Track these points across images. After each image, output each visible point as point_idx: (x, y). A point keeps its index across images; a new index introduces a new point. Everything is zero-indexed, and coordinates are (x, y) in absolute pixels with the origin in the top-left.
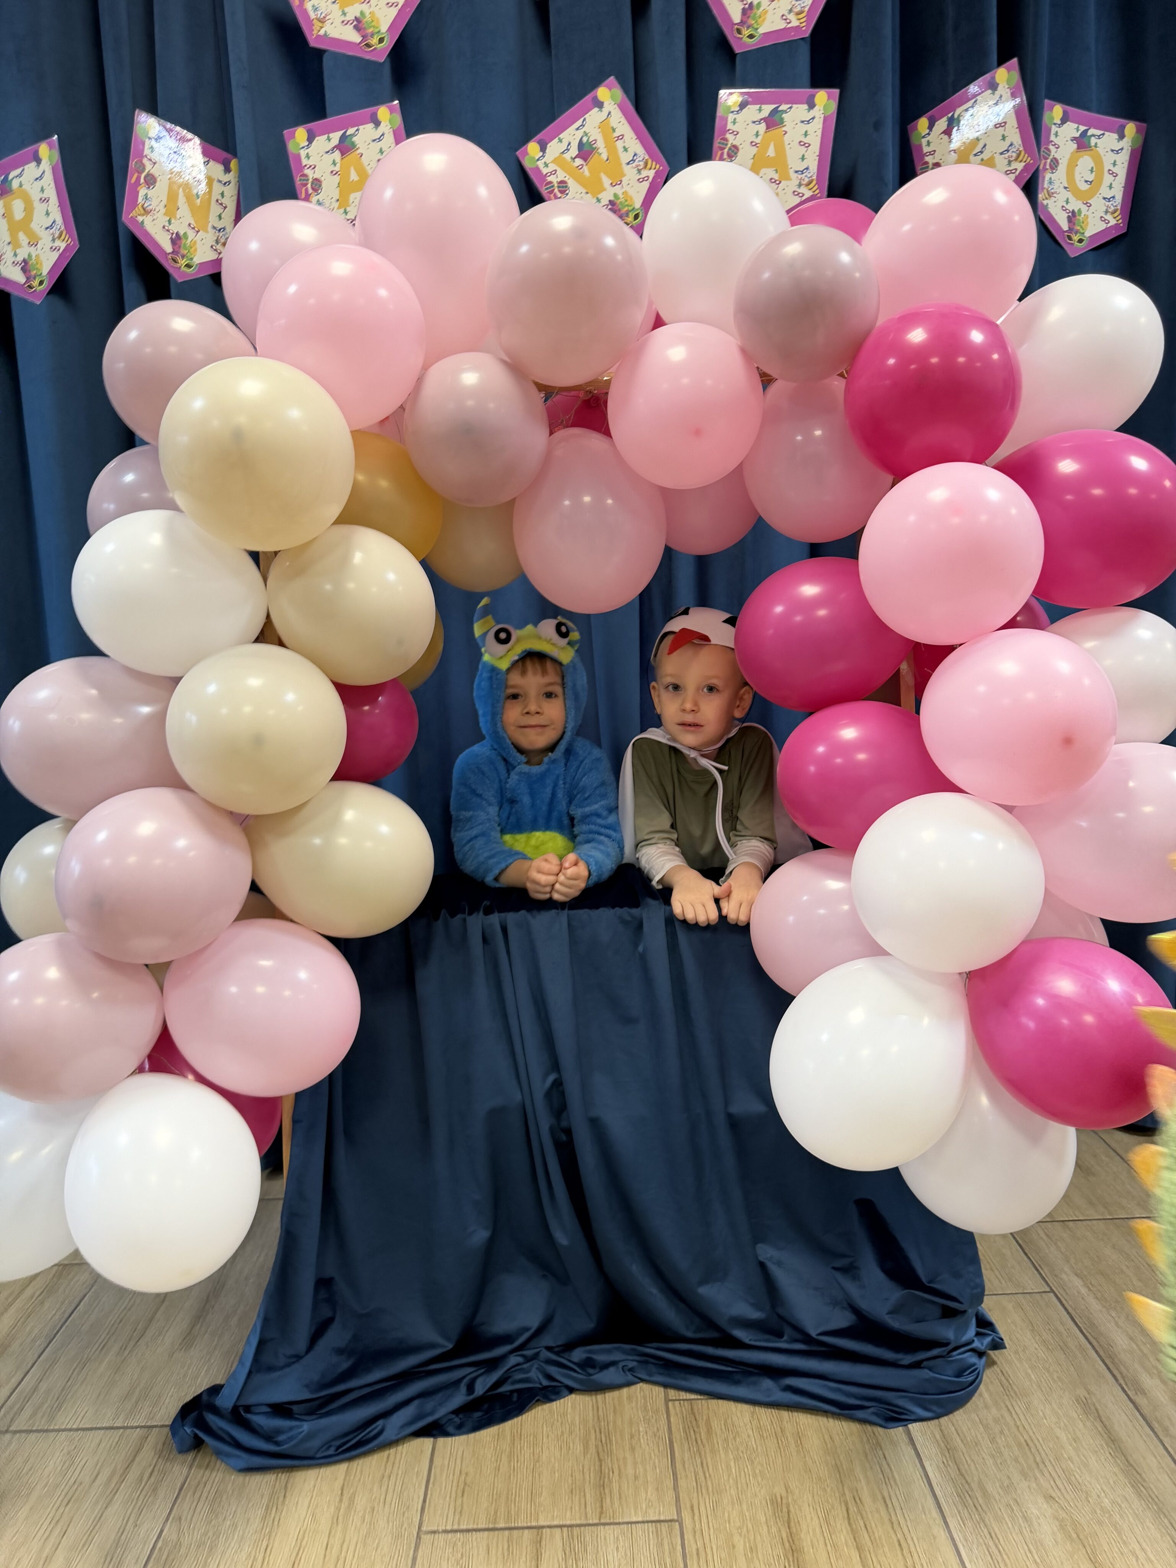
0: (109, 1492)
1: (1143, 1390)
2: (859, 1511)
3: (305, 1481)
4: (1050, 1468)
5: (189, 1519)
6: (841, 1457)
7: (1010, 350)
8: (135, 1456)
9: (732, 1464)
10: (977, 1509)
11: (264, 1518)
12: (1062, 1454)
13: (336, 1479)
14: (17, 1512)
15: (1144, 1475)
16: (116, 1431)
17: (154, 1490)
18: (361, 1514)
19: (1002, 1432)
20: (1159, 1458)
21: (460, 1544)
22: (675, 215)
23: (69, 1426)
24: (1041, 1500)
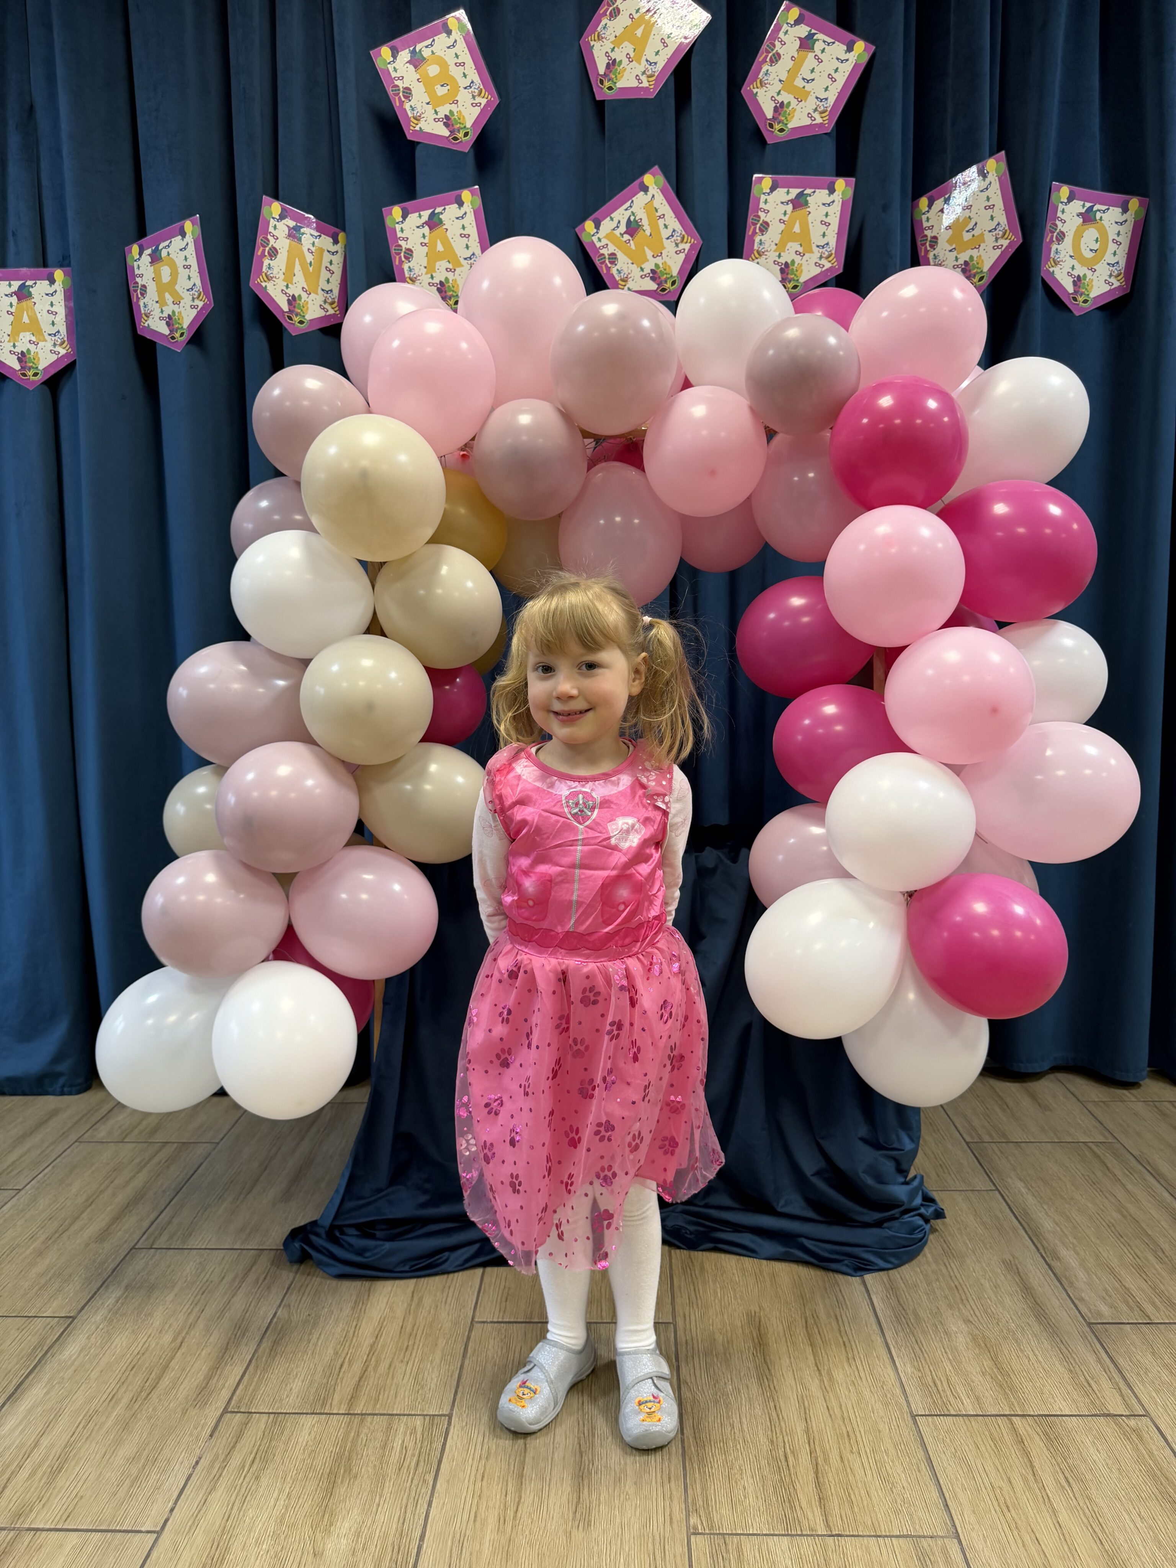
0: (233, 1288)
1: (1059, 1258)
2: (815, 1323)
3: (384, 1287)
4: (972, 1303)
5: (296, 1306)
6: (806, 1290)
7: (959, 415)
8: (252, 1267)
9: (719, 1290)
10: (908, 1326)
11: (353, 1308)
12: (984, 1296)
13: (408, 1287)
14: (166, 1297)
15: (1046, 1311)
16: (235, 1251)
17: (268, 1288)
18: (428, 1309)
19: (938, 1280)
20: (1061, 1301)
21: (503, 1330)
22: (702, 301)
23: (198, 1247)
24: (960, 1323)
